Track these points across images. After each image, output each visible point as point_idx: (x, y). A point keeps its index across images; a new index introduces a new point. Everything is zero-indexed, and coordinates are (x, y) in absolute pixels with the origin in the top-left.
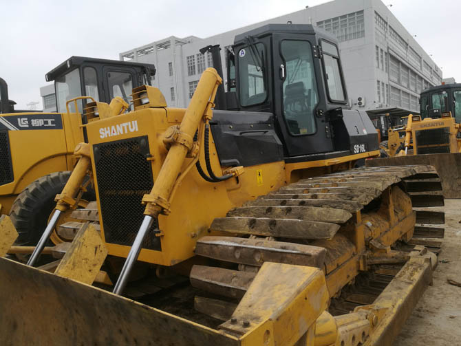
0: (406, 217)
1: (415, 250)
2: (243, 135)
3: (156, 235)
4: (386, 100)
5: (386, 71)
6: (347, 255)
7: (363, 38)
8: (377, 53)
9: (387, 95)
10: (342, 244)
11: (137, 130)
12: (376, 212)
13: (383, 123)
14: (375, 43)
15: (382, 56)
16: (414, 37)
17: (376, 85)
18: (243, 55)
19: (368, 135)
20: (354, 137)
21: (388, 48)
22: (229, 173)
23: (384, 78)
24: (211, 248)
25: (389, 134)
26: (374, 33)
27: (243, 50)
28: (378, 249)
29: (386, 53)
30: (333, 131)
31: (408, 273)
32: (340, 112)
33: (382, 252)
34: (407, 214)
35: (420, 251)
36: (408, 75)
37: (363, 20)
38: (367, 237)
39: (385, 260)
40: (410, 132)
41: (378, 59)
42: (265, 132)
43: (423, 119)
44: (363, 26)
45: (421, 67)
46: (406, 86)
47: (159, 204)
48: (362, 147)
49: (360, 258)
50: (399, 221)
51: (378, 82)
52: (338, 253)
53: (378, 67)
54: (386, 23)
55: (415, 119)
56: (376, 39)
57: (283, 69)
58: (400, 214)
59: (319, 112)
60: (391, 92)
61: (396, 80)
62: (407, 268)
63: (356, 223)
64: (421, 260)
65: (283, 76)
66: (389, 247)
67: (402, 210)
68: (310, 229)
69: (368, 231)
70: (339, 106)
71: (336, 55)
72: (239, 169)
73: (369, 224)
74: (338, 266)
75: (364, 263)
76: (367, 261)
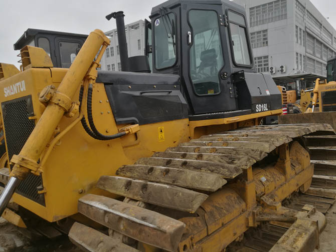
0: (303, 170)
1: (303, 210)
2: (143, 94)
3: (39, 192)
4: (303, 68)
5: (304, 46)
6: (235, 212)
7: (285, 20)
8: (297, 32)
9: (304, 64)
10: (232, 200)
11: (25, 90)
12: (274, 166)
13: (298, 85)
14: (295, 23)
15: (300, 34)
16: (327, 19)
17: (295, 56)
18: (158, 24)
19: (271, 95)
20: (256, 97)
21: (306, 27)
22: (124, 131)
23: (301, 50)
24: (88, 208)
25: (302, 94)
26: (294, 16)
27: (158, 19)
28: (268, 206)
29: (303, 31)
30: (236, 92)
31: (292, 237)
32: (243, 75)
33: (272, 209)
34: (305, 167)
35: (308, 211)
36: (321, 49)
37: (286, 6)
38: (259, 192)
39: (274, 217)
40: (317, 93)
41: (297, 35)
42: (170, 92)
43: (328, 82)
44: (286, 10)
45: (332, 42)
46: (320, 57)
47: (24, 165)
48: (265, 107)
49: (249, 214)
50: (296, 174)
51: (297, 54)
52: (225, 211)
53: (297, 42)
54: (305, 8)
55: (321, 82)
56: (296, 20)
57: (190, 36)
58: (298, 168)
59: (224, 75)
60: (307, 62)
61: (311, 52)
62: (292, 232)
63: (247, 180)
64: (307, 223)
65: (190, 42)
66: (280, 203)
67: (300, 164)
68: (176, 198)
69: (261, 186)
70: (242, 69)
71: (243, 24)
72: (134, 128)
73: (264, 179)
74: (223, 225)
75: (254, 219)
76: (256, 217)
